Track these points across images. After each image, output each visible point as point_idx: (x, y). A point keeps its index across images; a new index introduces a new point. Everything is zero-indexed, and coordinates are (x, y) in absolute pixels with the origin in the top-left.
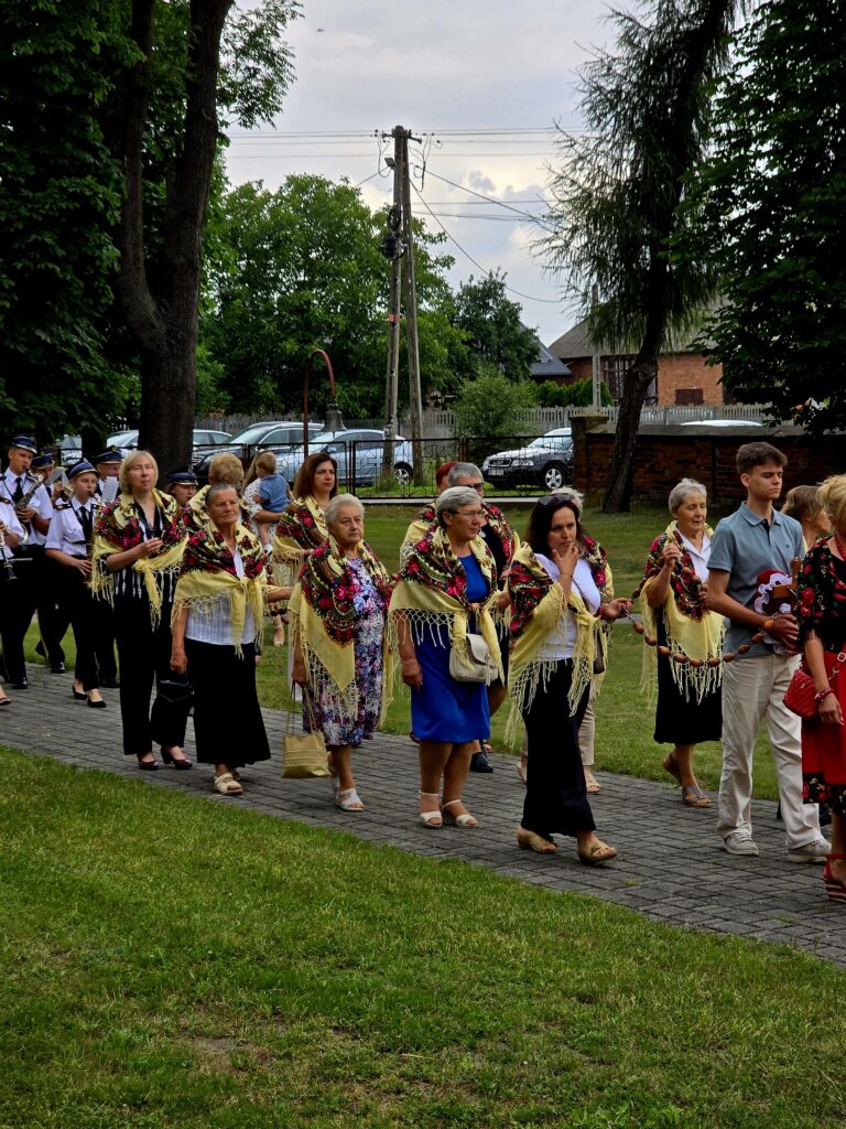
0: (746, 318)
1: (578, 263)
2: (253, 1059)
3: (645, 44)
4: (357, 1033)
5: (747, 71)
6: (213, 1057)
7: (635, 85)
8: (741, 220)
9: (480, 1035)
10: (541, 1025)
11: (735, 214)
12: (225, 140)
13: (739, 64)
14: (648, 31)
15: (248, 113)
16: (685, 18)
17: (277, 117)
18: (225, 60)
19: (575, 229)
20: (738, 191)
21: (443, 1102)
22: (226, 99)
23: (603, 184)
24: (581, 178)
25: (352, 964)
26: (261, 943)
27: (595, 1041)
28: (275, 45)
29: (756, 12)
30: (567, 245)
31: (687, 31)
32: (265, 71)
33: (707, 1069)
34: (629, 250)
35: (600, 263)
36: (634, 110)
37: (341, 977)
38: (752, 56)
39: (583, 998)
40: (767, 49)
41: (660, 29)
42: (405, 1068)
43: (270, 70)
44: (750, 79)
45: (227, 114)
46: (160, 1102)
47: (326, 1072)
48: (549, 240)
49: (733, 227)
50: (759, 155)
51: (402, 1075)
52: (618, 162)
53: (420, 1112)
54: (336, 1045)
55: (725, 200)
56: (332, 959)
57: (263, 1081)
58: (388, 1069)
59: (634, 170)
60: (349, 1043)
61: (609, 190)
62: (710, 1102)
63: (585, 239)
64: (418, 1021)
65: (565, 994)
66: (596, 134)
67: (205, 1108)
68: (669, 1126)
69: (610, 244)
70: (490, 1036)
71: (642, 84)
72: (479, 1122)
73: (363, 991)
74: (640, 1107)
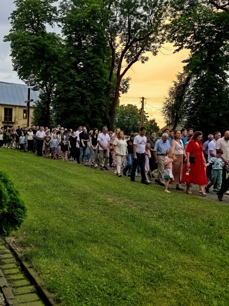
0: (188, 123)
1: (166, 115)
2: (115, 201)
3: (178, 85)
4: (131, 199)
5: (191, 89)
6: (110, 200)
7: (176, 91)
8: (189, 109)
9: (148, 201)
10: (157, 201)
11: (188, 109)
12: (120, 96)
13: (190, 88)
14: (178, 84)
15: (123, 93)
16: (183, 82)
17: (127, 93)
18: (121, 85)
20: (189, 105)
21: (142, 208)
22: (120, 90)
23: (170, 104)
24: (167, 104)
25: (130, 192)
26: (118, 188)
27: (164, 203)
28: (128, 83)
29: (193, 81)
31: (183, 84)
32: (126, 87)
33: (181, 207)
34: (173, 113)
35: (169, 115)
36: (175, 94)
37: (128, 193)
38: (193, 87)
39: (163, 198)
40: (194, 86)
41: (180, 84)
42: (137, 203)
43: (127, 87)
44: (192, 90)
45: (120, 92)
46: (102, 204)
47: (126, 203)
49: (188, 110)
50: (192, 100)
51: (137, 204)
52: (172, 101)
53: (139, 209)
54: (127, 200)
55: (187, 106)
56: (127, 191)
57: (117, 203)
58: (135, 203)
59: (175, 103)
60: (129, 200)
61: (171, 105)
62: (181, 211)
63: (167, 111)
64: (139, 198)
65: (160, 197)
66: (170, 97)
67: (108, 205)
68: (175, 213)
69: (171, 112)
70: (149, 201)
71: (177, 91)
72: (147, 211)
73: (131, 194)
74: (171, 211)
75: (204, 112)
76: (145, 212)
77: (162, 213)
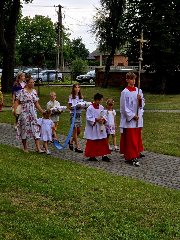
0: (133, 47)
1: (97, 35)
2: (24, 202)
4: (47, 196)
6: (16, 201)
9: (73, 197)
10: (86, 195)
11: (131, 25)
12: (22, 6)
15: (27, 1)
17: (33, 2)
19: (97, 28)
20: (132, 20)
21: (65, 211)
23: (103, 18)
24: (99, 17)
25: (46, 182)
26: (27, 178)
27: (97, 198)
30: (95, 31)
33: (121, 204)
34: (108, 33)
35: (102, 35)
36: (110, 2)
37: (44, 185)
39: (95, 190)
42: (57, 204)
45: (22, 1)
46: (4, 211)
47: (40, 204)
48: (92, 30)
49: (131, 28)
50: (137, 13)
51: (56, 205)
52: (106, 14)
53: (60, 213)
54: (42, 199)
55: (129, 22)
56: (42, 181)
57: (27, 206)
58: (53, 204)
59: (110, 15)
60: (45, 199)
61: (104, 20)
62: (121, 211)
63: (99, 30)
64: (60, 194)
65: (92, 189)
66: (102, 7)
67: (14, 212)
68: (112, 216)
69: (104, 31)
72: (72, 215)
73: (48, 188)
74: (107, 212)
75: (155, 32)
76: (68, 218)
77: (93, 218)
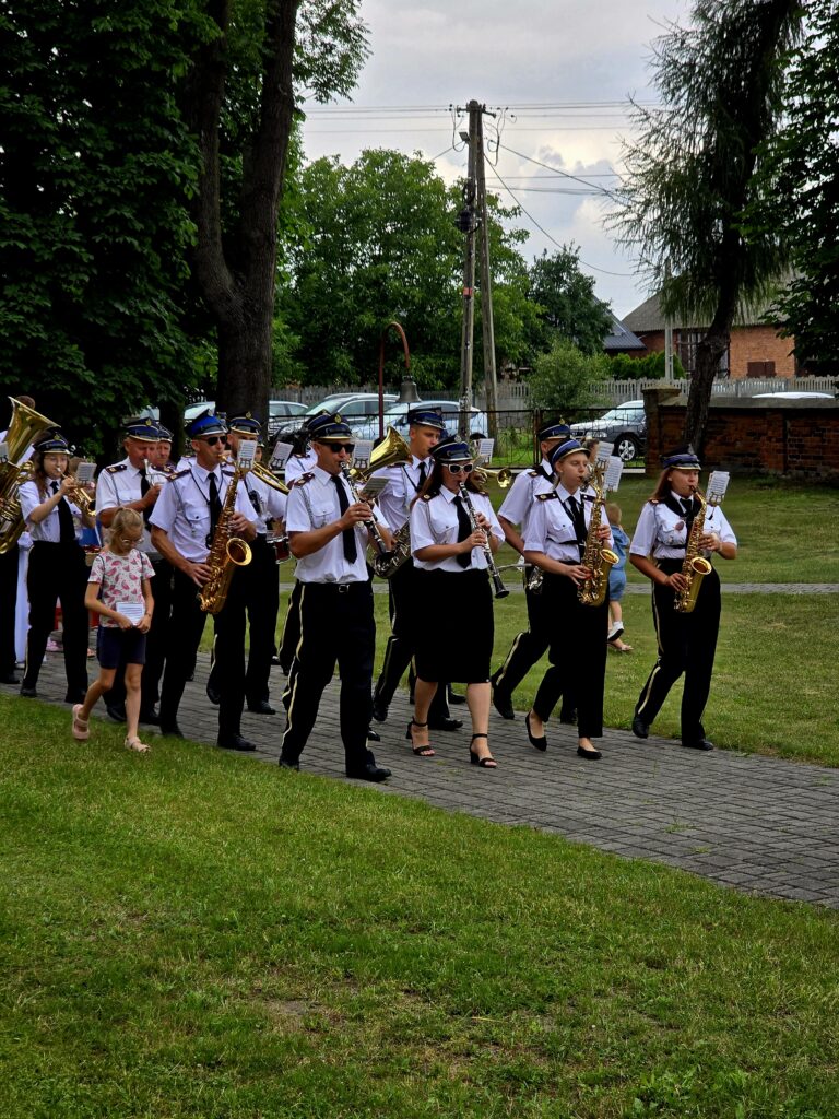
0: (818, 291)
1: (651, 237)
2: (325, 1021)
3: (719, 17)
4: (428, 996)
5: (820, 44)
6: (286, 1019)
7: (708, 58)
8: (814, 192)
9: (550, 999)
10: (610, 990)
12: (301, 115)
13: (812, 37)
14: (721, 6)
15: (323, 89)
17: (353, 92)
18: (299, 36)
19: (647, 203)
20: (809, 165)
21: (512, 1064)
22: (302, 73)
23: (676, 157)
24: (655, 154)
25: (423, 929)
26: (334, 908)
27: (663, 1005)
28: (352, 21)
30: (640, 218)
31: (761, 4)
32: (341, 47)
33: (774, 1034)
34: (701, 223)
35: (673, 237)
36: (707, 83)
37: (412, 941)
38: (826, 29)
39: (651, 964)
42: (475, 1031)
43: (347, 46)
44: (824, 52)
45: (303, 89)
46: (233, 1063)
47: (397, 1034)
48: (623, 214)
49: (806, 200)
51: (472, 1038)
52: (691, 136)
53: (490, 1074)
54: (408, 1008)
55: (799, 174)
56: (403, 924)
57: (335, 1043)
58: (459, 1032)
59: (707, 143)
60: (421, 1006)
61: (682, 163)
62: (777, 1067)
63: (657, 213)
64: (488, 985)
65: (634, 959)
66: (671, 107)
67: (277, 1069)
68: (735, 1090)
69: (683, 218)
70: (559, 1000)
71: (716, 58)
72: (548, 1085)
73: (434, 955)
74: (709, 1070)
76: (529, 1096)
77: (646, 1098)
